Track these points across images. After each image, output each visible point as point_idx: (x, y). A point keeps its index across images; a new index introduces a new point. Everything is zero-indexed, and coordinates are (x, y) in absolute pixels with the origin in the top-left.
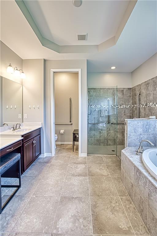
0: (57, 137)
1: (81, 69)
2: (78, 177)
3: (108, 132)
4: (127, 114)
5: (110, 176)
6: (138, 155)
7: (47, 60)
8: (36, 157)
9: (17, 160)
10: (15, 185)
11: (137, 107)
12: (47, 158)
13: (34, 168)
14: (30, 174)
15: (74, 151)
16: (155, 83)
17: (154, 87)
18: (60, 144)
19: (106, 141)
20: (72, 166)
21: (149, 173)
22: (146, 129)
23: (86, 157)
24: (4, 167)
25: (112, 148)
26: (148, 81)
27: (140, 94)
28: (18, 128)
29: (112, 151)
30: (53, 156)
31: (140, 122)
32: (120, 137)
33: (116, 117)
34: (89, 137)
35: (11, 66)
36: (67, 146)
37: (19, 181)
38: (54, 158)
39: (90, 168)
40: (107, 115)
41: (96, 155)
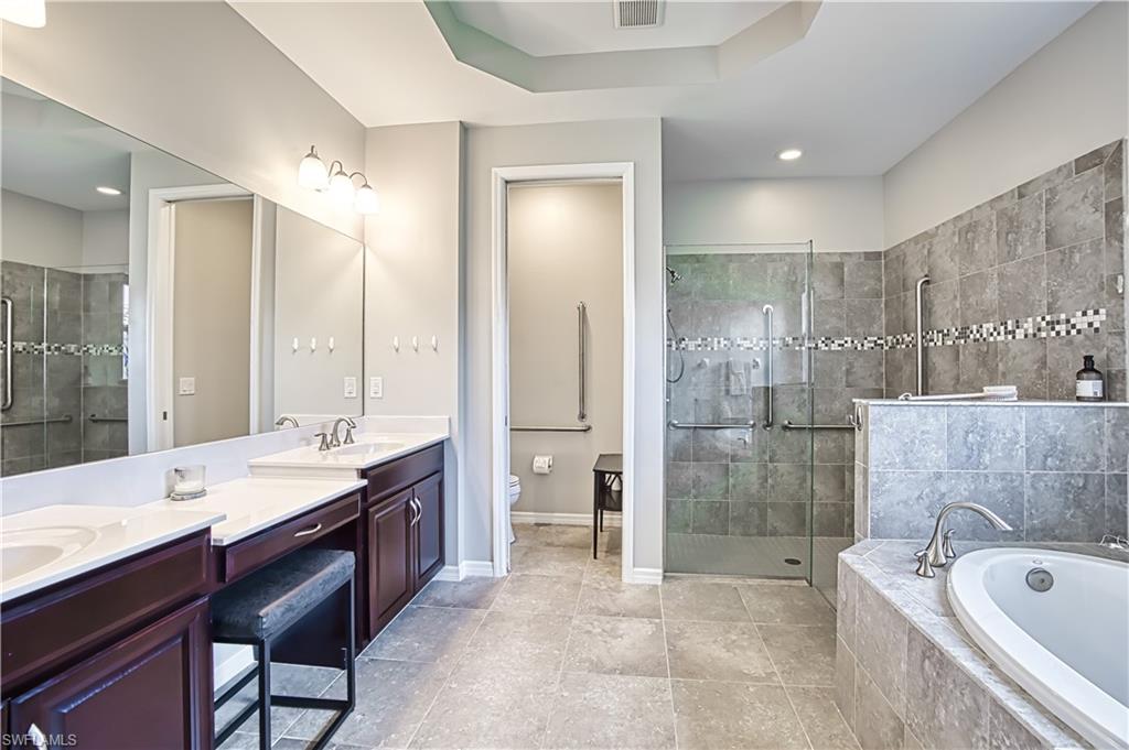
0: (517, 489)
1: (632, 164)
2: (622, 679)
3: (765, 466)
4: (861, 381)
5: (779, 679)
6: (925, 575)
7: (476, 128)
8: (420, 577)
9: (338, 583)
10: (327, 697)
11: (915, 346)
12: (473, 585)
13: (409, 628)
14: (396, 652)
15: (598, 554)
16: (1011, 220)
17: (1002, 241)
18: (532, 520)
19: (756, 514)
20: (589, 627)
21: (992, 666)
22: (965, 452)
23: (656, 586)
24: (282, 609)
25: (787, 546)
26: (970, 211)
27: (927, 282)
28: (342, 440)
29: (787, 561)
30: (498, 575)
31: (935, 416)
32: (828, 498)
33: (806, 396)
34: (673, 490)
35: (316, 157)
36: (563, 533)
37: (344, 681)
38: (506, 584)
39: (676, 635)
40: (762, 384)
41: (707, 579)
